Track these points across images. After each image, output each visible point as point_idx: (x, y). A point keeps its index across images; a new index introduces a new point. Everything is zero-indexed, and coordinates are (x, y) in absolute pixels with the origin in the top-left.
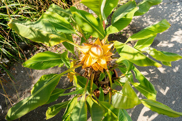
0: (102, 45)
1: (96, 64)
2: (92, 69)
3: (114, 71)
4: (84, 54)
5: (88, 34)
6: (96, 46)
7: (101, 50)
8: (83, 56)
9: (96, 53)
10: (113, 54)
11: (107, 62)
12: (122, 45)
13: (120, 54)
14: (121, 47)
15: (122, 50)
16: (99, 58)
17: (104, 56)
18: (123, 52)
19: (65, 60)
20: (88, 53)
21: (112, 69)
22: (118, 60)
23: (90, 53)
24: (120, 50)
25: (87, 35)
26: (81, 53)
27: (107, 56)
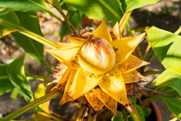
0: (114, 38)
1: (97, 92)
2: (87, 105)
3: (151, 106)
4: (65, 63)
5: (78, 12)
6: (93, 41)
7: (107, 52)
8: (64, 69)
9: (95, 61)
10: (144, 63)
11: (127, 85)
12: (168, 37)
13: (165, 62)
14: (166, 43)
15: (169, 52)
16: (106, 75)
17: (117, 67)
18: (172, 56)
19: (19, 82)
20: (74, 62)
21: (146, 102)
22: (160, 79)
23: (80, 62)
24: (164, 51)
25: (76, 15)
26: (57, 62)
27: (129, 67)
